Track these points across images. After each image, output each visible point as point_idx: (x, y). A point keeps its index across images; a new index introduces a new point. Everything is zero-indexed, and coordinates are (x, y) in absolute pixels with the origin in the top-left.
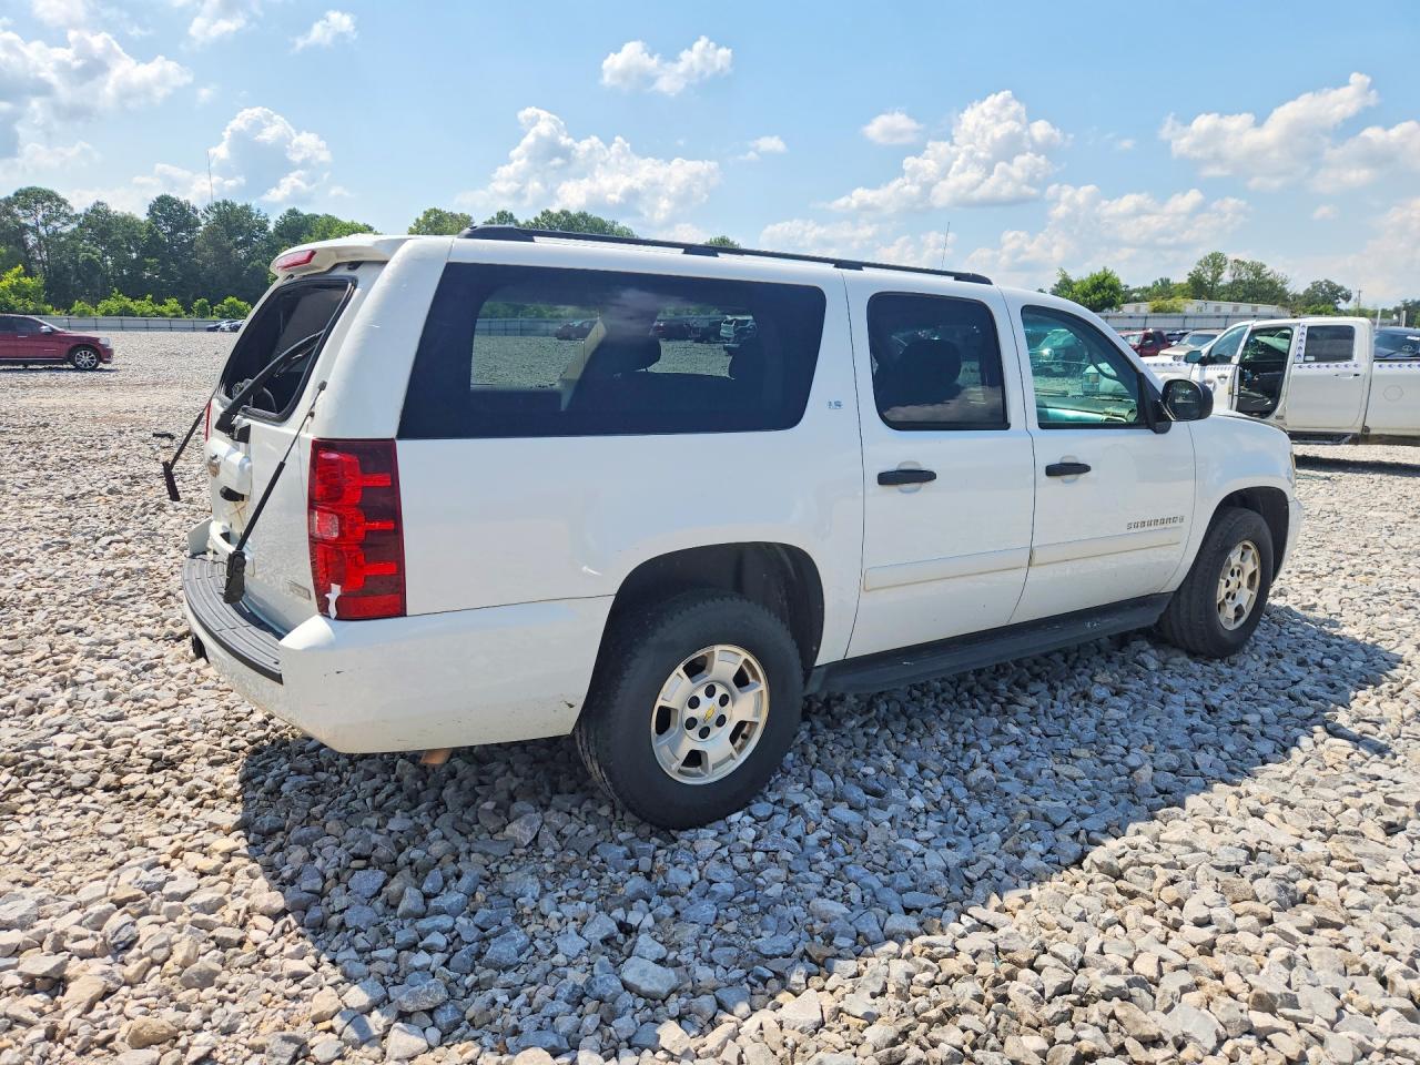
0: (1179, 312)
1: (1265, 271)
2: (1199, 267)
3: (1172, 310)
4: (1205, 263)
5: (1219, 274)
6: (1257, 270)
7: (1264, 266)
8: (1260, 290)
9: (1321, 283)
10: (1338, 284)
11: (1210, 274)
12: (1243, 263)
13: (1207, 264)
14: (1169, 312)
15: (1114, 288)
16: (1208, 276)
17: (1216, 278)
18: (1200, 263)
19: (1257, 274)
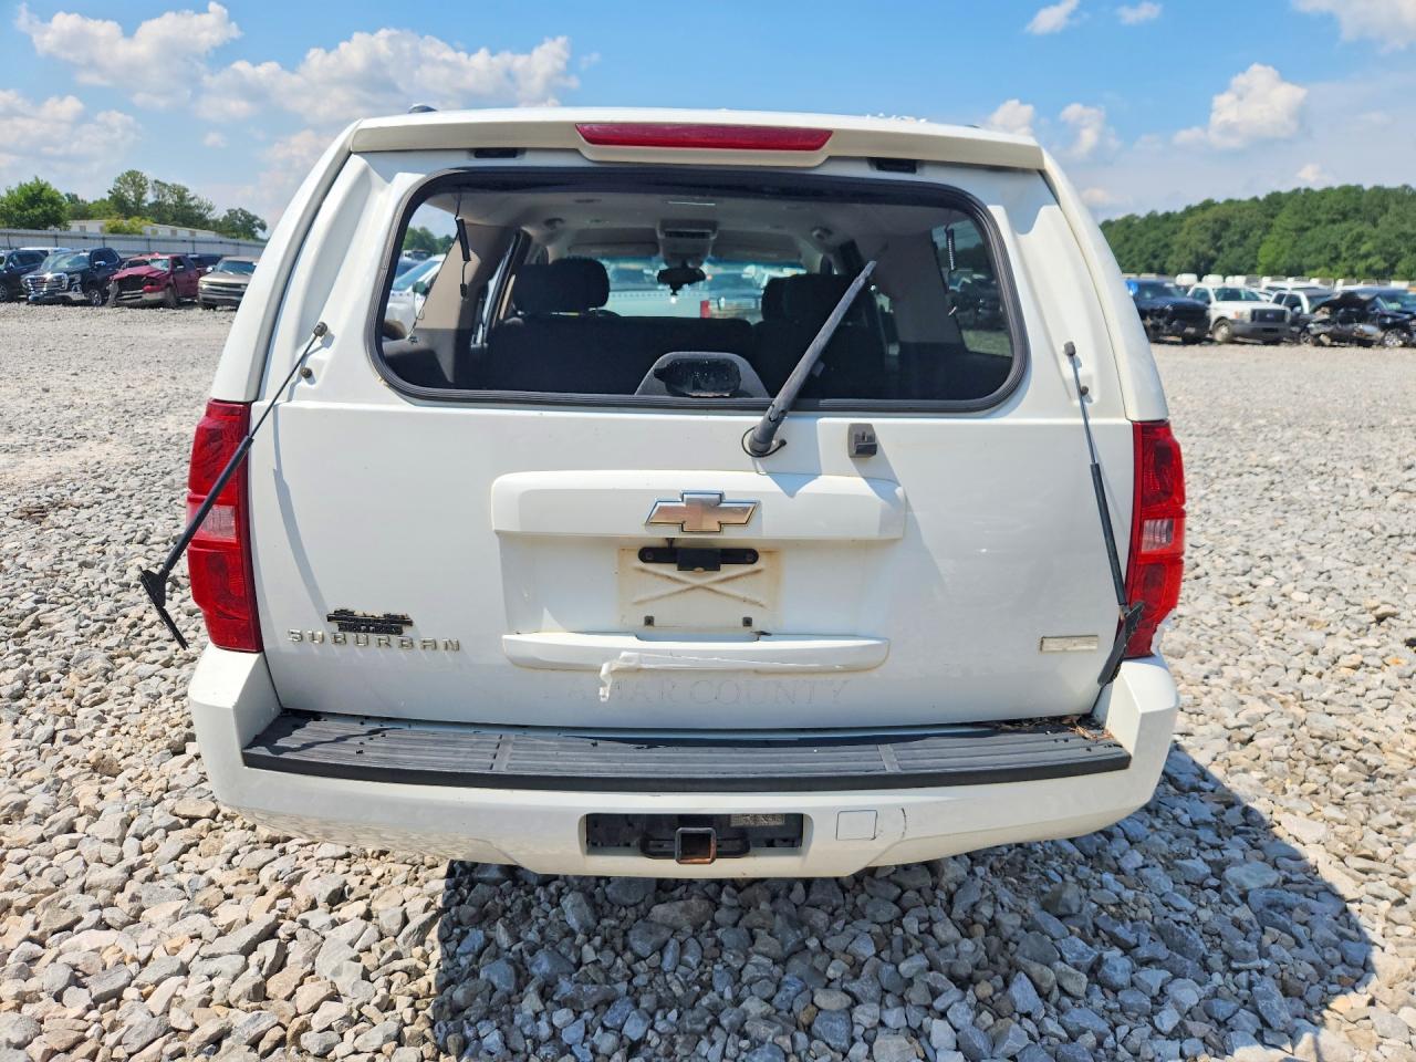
0: (141, 234)
1: (190, 194)
2: (118, 185)
3: (131, 232)
4: (122, 180)
5: (142, 194)
6: (181, 193)
7: (187, 190)
8: (185, 214)
9: (236, 212)
10: (252, 213)
11: (132, 193)
12: (165, 185)
13: (126, 182)
14: (128, 233)
15: (54, 201)
16: (131, 195)
17: (139, 197)
18: (118, 180)
19: (182, 198)
